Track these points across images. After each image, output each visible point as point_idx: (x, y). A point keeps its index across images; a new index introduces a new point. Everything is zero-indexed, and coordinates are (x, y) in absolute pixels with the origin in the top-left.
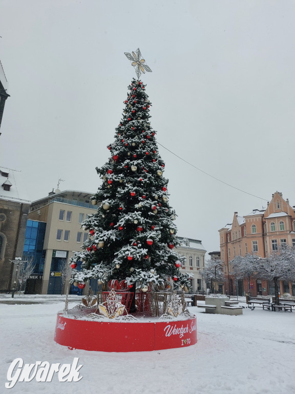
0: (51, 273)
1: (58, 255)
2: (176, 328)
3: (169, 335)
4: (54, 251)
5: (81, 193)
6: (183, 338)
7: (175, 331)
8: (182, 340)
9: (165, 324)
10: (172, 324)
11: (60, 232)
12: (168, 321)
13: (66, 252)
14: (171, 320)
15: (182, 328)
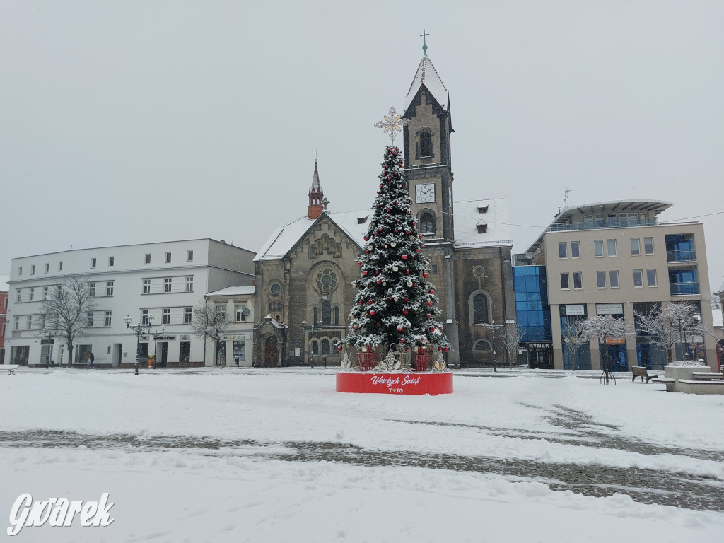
0: (563, 339)
1: (569, 311)
2: (383, 379)
3: (375, 383)
4: (562, 307)
5: (605, 205)
6: (390, 387)
7: (382, 381)
8: (390, 389)
9: (372, 375)
10: (379, 376)
11: (564, 278)
12: (374, 373)
13: (582, 307)
14: (377, 373)
15: (390, 379)
